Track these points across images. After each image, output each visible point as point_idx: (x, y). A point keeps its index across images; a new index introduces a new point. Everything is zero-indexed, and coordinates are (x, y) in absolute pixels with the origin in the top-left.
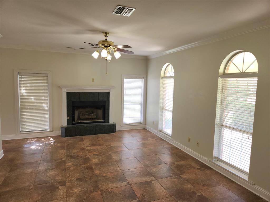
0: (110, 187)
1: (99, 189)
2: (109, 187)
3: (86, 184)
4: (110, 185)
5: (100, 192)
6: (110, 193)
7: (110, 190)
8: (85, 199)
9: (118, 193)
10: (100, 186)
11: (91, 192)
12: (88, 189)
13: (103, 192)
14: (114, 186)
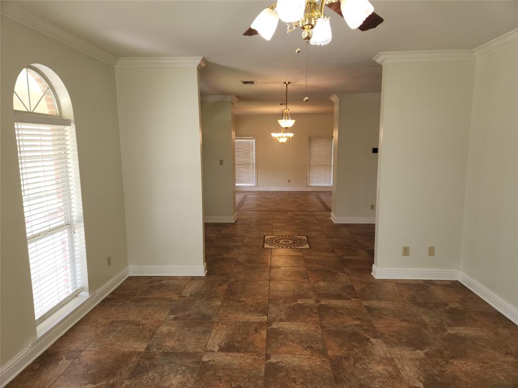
0: (308, 358)
1: (331, 360)
2: (310, 358)
3: (361, 379)
4: (305, 364)
5: (329, 352)
6: (310, 348)
7: (308, 352)
8: (356, 347)
9: (295, 344)
10: (328, 366)
11: (347, 358)
12: (354, 366)
13: (323, 352)
14: (298, 358)
